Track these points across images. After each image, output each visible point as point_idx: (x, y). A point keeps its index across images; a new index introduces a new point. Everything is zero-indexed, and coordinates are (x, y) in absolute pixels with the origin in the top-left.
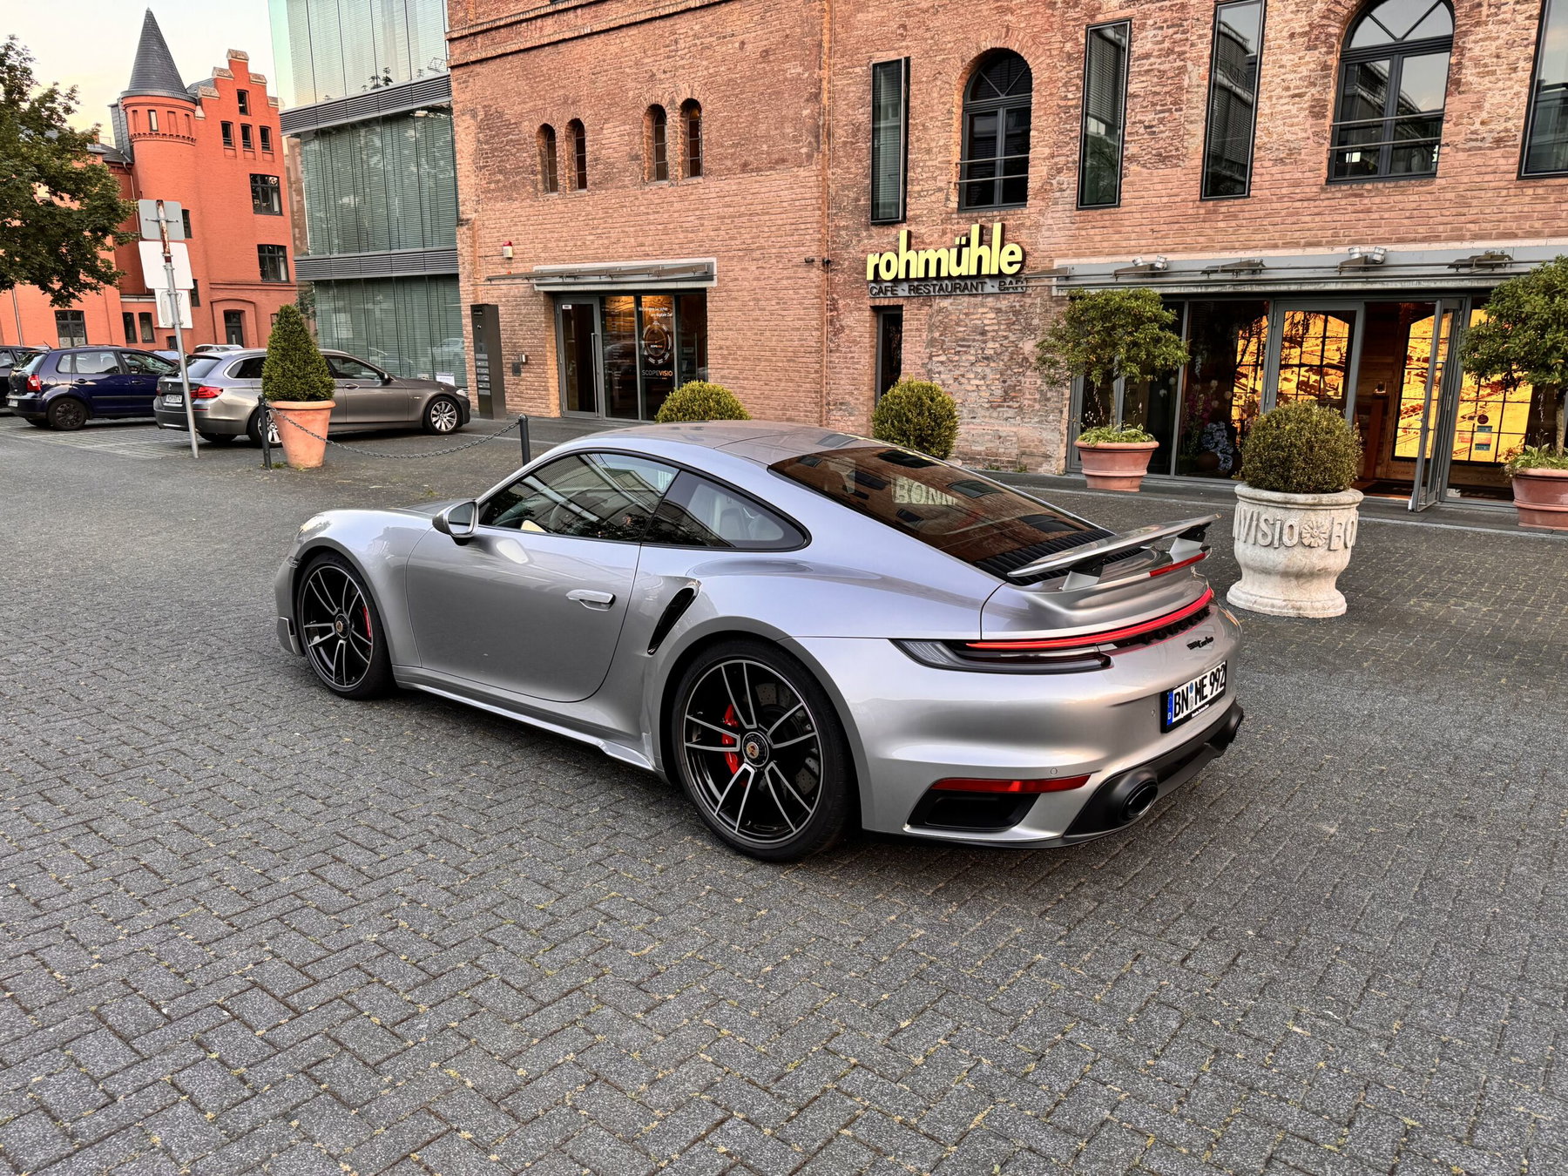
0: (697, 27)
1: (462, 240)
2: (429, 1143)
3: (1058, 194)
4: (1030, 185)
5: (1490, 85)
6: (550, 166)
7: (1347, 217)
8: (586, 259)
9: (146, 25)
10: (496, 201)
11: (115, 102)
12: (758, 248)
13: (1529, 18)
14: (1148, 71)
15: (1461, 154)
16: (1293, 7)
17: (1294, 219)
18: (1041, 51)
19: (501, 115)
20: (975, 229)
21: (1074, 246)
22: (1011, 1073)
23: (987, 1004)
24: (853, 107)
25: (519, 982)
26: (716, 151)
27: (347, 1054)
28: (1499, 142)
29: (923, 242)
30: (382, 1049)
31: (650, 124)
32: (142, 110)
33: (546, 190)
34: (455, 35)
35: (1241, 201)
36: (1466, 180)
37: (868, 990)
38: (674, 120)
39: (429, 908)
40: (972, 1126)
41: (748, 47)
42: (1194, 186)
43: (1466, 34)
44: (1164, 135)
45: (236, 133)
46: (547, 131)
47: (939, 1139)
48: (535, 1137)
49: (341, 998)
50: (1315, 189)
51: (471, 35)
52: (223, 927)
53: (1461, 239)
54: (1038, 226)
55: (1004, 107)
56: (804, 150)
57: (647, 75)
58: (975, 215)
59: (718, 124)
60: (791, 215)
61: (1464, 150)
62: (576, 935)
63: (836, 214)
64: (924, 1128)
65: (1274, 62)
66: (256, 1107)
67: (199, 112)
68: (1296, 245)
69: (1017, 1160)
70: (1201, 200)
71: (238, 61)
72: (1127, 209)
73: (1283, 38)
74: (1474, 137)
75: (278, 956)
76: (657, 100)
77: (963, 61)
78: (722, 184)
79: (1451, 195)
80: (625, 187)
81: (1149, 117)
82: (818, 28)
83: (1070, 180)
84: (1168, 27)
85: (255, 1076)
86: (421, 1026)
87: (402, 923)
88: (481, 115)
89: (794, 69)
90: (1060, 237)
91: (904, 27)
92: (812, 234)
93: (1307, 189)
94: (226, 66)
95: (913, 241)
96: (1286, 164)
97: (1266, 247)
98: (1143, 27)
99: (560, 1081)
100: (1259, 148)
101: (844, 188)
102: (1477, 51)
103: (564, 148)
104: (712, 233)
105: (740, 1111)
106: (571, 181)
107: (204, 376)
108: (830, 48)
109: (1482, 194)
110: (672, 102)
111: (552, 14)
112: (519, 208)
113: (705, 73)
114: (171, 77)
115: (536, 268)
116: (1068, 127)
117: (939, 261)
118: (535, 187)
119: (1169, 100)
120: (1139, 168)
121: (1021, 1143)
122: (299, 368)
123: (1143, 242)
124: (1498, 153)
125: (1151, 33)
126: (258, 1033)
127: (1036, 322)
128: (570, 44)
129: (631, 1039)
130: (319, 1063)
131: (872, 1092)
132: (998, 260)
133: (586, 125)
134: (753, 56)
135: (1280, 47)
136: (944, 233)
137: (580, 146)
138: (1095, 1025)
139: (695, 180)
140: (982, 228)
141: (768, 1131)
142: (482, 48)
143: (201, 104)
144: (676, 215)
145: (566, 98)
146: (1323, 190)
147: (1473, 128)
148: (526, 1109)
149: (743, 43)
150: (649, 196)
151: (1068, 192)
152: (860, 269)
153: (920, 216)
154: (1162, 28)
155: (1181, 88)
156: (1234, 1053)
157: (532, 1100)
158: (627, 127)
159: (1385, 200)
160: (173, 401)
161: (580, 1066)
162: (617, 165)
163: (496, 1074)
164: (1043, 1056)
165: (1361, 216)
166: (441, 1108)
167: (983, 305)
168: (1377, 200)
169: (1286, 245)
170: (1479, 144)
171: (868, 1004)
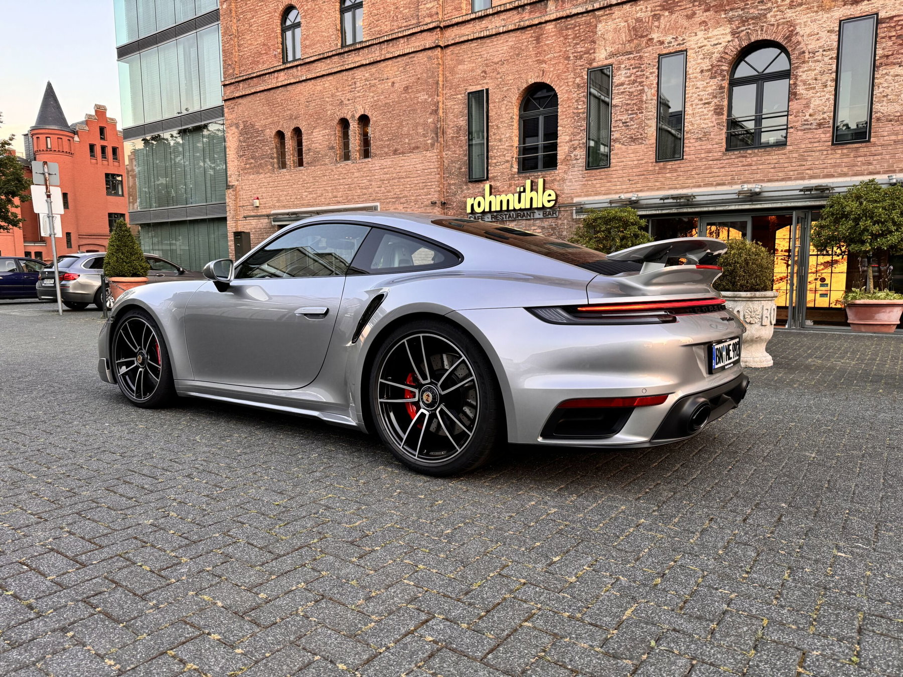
0: (367, 75)
1: (229, 197)
2: (184, 643)
3: (575, 162)
4: (558, 157)
5: (813, 95)
6: (282, 154)
7: (739, 169)
8: (303, 205)
9: (47, 91)
10: (249, 174)
11: (27, 133)
12: (404, 197)
13: (831, 58)
14: (622, 93)
15: (799, 132)
16: (702, 56)
17: (709, 171)
18: (562, 83)
19: (253, 126)
20: (528, 183)
21: (585, 190)
22: (645, 585)
23: (614, 547)
24: (457, 117)
25: (261, 543)
26: (379, 143)
27: (120, 589)
28: (820, 125)
29: (498, 191)
30: (149, 585)
31: (340, 129)
32: (42, 137)
33: (279, 168)
34: (227, 82)
35: (679, 162)
36: (803, 146)
37: (525, 541)
38: (354, 126)
39: (193, 506)
40: (624, 618)
41: (397, 85)
42: (652, 156)
43: (797, 68)
44: (634, 127)
45: (98, 150)
46: (280, 135)
47: (601, 626)
48: (274, 636)
49: (120, 556)
50: (720, 154)
51: (236, 82)
52: (33, 519)
53: (803, 179)
54: (564, 180)
55: (542, 114)
56: (429, 142)
57: (338, 102)
58: (528, 175)
59: (380, 128)
60: (422, 178)
61: (801, 130)
62: (304, 517)
63: (448, 177)
64: (588, 620)
65: (693, 86)
66: (39, 625)
67: (76, 138)
68: (711, 185)
69: (667, 637)
70: (656, 162)
71: (100, 111)
72: (614, 168)
73: (697, 73)
74: (806, 123)
75: (74, 534)
76: (345, 116)
77: (519, 90)
78: (382, 161)
79: (795, 155)
80: (325, 164)
81: (624, 117)
82: (436, 74)
83: (581, 154)
84: (633, 68)
85: (41, 605)
86: (182, 570)
87: (172, 514)
88: (241, 126)
89: (423, 97)
90: (577, 186)
91: (485, 72)
92: (435, 188)
93: (716, 154)
94: (93, 113)
95: (493, 191)
96: (703, 141)
97: (694, 187)
98: (619, 69)
99: (294, 600)
100: (687, 133)
101: (453, 162)
102: (804, 77)
103: (290, 144)
104: (377, 189)
105: (440, 613)
106: (294, 162)
107: (68, 267)
108: (443, 85)
109: (813, 154)
110: (353, 116)
111: (283, 69)
112: (263, 178)
113: (372, 100)
114: (60, 119)
115: (273, 212)
116: (579, 124)
117: (508, 201)
118: (273, 166)
119: (635, 108)
120: (620, 146)
121: (666, 626)
122: (127, 257)
123: (624, 187)
124: (820, 131)
125: (624, 72)
126: (48, 578)
127: (565, 233)
128: (294, 86)
129: (349, 573)
130: (96, 595)
131: (542, 598)
132: (542, 199)
133: (303, 131)
134: (399, 90)
135: (696, 78)
136: (510, 185)
137: (300, 143)
138: (696, 556)
139: (366, 160)
140: (532, 182)
141: (464, 626)
142: (242, 90)
143: (77, 134)
144: (356, 179)
145: (291, 116)
146: (724, 154)
147: (805, 118)
148: (265, 618)
149: (393, 83)
150: (340, 169)
151: (580, 160)
152: (463, 207)
153: (496, 176)
154: (629, 69)
155: (642, 101)
156: (803, 568)
157: (271, 613)
158: (327, 131)
159: (759, 159)
160: (48, 283)
161: (310, 591)
162: (321, 152)
163: (241, 597)
164: (664, 574)
165: (746, 168)
166: (195, 620)
167: (534, 225)
168: (755, 159)
169: (706, 185)
170: (809, 127)
171: (526, 549)
